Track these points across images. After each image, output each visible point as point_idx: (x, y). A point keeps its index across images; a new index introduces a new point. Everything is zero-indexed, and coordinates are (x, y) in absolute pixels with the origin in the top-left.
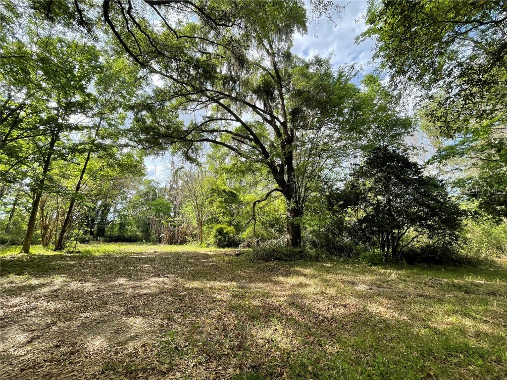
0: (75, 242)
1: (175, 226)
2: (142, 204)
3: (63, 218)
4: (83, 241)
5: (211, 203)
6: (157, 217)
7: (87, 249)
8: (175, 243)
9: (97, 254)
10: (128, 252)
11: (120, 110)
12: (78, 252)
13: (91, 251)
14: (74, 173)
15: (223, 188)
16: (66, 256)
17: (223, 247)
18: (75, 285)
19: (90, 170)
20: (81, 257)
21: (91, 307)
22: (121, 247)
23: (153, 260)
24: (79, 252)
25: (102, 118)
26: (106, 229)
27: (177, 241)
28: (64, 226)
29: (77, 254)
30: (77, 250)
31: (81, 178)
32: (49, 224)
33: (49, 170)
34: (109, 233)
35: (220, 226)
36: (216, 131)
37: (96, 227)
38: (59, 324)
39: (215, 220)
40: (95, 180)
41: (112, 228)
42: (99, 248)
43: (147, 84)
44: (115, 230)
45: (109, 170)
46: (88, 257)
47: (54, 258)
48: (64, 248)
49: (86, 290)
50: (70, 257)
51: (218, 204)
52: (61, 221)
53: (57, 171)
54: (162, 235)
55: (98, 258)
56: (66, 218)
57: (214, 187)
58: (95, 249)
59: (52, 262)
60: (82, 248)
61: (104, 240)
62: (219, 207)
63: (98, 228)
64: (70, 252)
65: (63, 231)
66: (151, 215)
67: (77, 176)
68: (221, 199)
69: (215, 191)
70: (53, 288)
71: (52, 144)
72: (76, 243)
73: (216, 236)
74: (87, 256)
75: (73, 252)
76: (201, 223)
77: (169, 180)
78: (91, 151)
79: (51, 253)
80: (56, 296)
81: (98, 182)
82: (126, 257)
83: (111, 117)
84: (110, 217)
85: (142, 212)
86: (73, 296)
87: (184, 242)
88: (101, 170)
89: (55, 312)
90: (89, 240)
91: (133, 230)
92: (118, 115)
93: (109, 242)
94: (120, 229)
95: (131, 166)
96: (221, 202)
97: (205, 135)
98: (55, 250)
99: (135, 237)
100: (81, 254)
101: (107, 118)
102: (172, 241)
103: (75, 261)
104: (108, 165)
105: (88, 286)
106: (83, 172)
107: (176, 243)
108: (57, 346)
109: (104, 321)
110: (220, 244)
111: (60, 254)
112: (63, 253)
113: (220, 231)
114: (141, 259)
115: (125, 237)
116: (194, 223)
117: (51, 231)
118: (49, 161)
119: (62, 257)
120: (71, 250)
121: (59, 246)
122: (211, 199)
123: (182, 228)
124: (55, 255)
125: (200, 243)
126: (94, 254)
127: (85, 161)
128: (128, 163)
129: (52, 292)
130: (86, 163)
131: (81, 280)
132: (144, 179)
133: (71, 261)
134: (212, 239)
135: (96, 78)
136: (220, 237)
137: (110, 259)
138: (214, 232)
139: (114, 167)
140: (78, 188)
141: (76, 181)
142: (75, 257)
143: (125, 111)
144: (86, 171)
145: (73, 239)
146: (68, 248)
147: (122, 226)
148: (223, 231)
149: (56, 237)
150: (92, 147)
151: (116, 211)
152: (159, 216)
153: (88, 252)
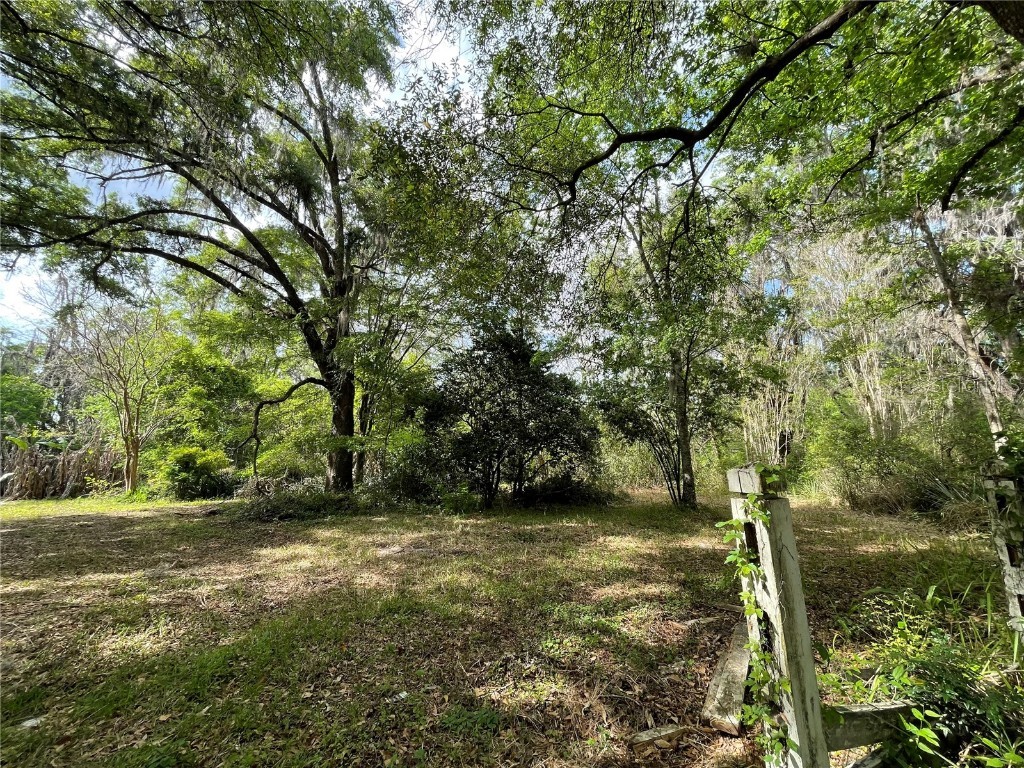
1: (57, 451)
5: (171, 397)
8: (53, 495)
15: (211, 362)
17: (192, 499)
27: (62, 489)
35: (186, 452)
36: (185, 235)
39: (178, 436)
51: (190, 399)
54: (6, 476)
57: (184, 361)
62: (193, 406)
68: (197, 388)
69: (195, 370)
73: (172, 474)
76: (134, 445)
77: (45, 327)
87: (80, 491)
96: (197, 395)
102: (41, 488)
107: (56, 495)
110: (184, 492)
113: (187, 463)
116: (117, 444)
122: (170, 387)
123: (80, 456)
125: (128, 491)
134: (159, 480)
136: (183, 475)
138: (168, 464)
148: (195, 463)
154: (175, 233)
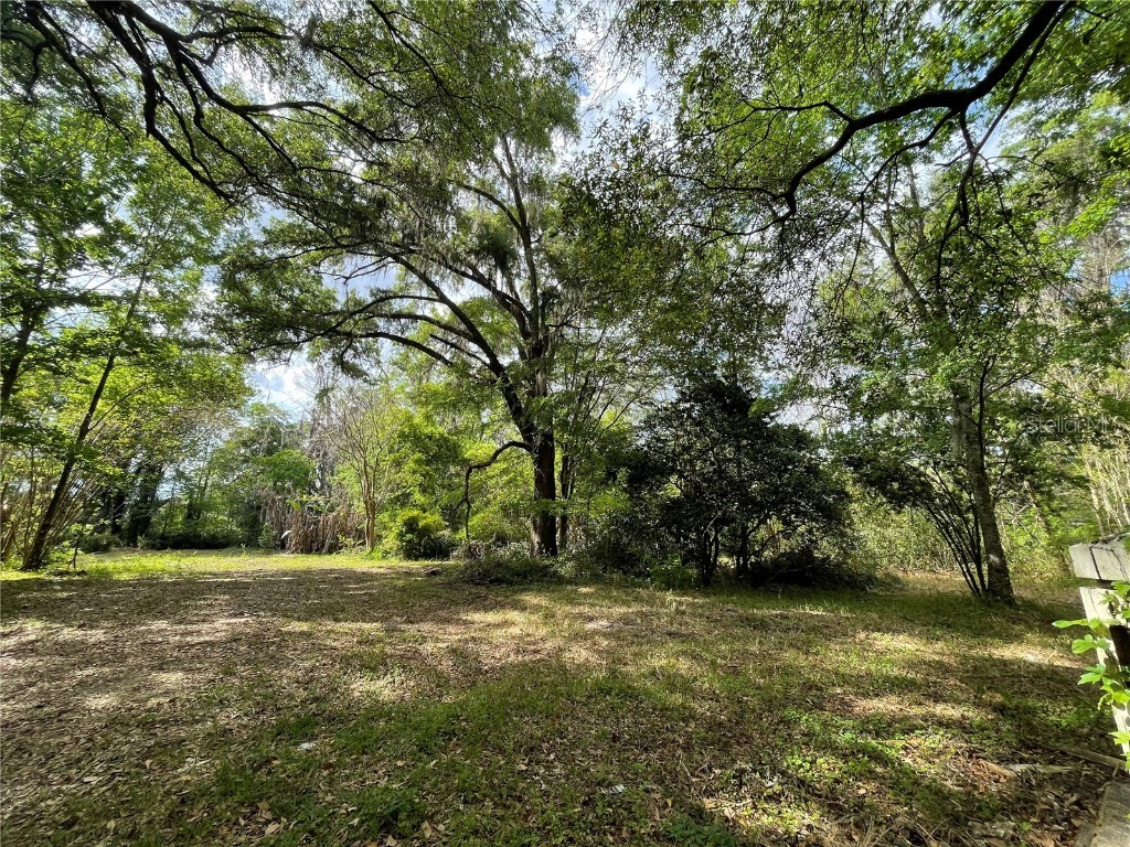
0: (72, 551)
1: (319, 513)
2: (246, 461)
3: (46, 495)
4: (95, 548)
5: (398, 464)
6: (278, 493)
7: (101, 565)
8: (317, 550)
9: (125, 577)
10: (198, 570)
11: (189, 262)
12: (79, 574)
13: (111, 569)
14: (76, 396)
15: (428, 430)
16: (51, 582)
17: (417, 559)
18: (68, 633)
19: (115, 391)
20: (87, 584)
21: (99, 663)
22: (184, 560)
23: (246, 586)
24: (83, 573)
25: (146, 279)
26: (154, 519)
27: (323, 546)
28: (49, 515)
29: (77, 578)
30: (78, 569)
31: (92, 409)
32: (10, 512)
33: (15, 392)
34: (160, 529)
35: (410, 515)
36: (405, 316)
37: (127, 515)
38: (40, 684)
39: (403, 500)
40: (126, 413)
41: (170, 516)
42: (130, 564)
43: (252, 215)
44: (175, 521)
45: (159, 393)
46: (102, 583)
47: (22, 585)
48: (45, 564)
49: (93, 640)
50: (59, 583)
51: (412, 465)
52: (40, 504)
53: (33, 392)
54: (286, 533)
55: (126, 584)
56: (52, 496)
57: (407, 430)
58: (120, 565)
59: (19, 593)
60: (90, 562)
61: (147, 544)
62: (415, 472)
63: (132, 516)
64: (61, 574)
65: (45, 527)
66: (264, 486)
67: (82, 403)
68: (418, 455)
69: (415, 438)
70: (24, 639)
71: (24, 335)
72: (76, 554)
73: (401, 535)
74: (102, 581)
75: (67, 573)
76: (373, 508)
77: (310, 407)
78: (115, 351)
79: (14, 576)
80: (32, 650)
81: (133, 416)
82: (189, 581)
83: (168, 274)
84: (164, 491)
85: (243, 480)
86: (63, 649)
87: (334, 548)
88: (141, 392)
89: (31, 671)
90: (109, 544)
91: (221, 520)
92: (182, 272)
93: (159, 549)
94: (189, 516)
95: (211, 383)
96: (418, 462)
97: (381, 323)
98: (24, 569)
99: (224, 537)
100: (86, 577)
101: (156, 277)
102: (310, 545)
103: (72, 591)
104: (157, 381)
105: (97, 635)
106: (97, 395)
107: (319, 551)
108: (39, 707)
109: (118, 679)
110: (410, 552)
111: (35, 577)
112: (43, 575)
113: (411, 525)
114: (220, 585)
115: (200, 536)
116: (359, 507)
117: (15, 526)
118: (16, 372)
119: (41, 585)
120: (63, 568)
121: (34, 560)
122: (398, 455)
123: (335, 517)
124: (24, 580)
125: (368, 549)
126: (116, 577)
127: (103, 371)
128: (205, 376)
129: (24, 644)
130: (106, 375)
131: (84, 625)
132: (250, 403)
133: (61, 591)
134: (390, 541)
135: (133, 192)
136: (409, 536)
137: (151, 586)
138: (397, 526)
139: (171, 386)
140: (84, 430)
141: (81, 415)
142: (71, 583)
143: (199, 264)
144: (106, 392)
145: (66, 543)
146: (56, 564)
147: (193, 511)
148: (418, 525)
149: (26, 541)
150: (119, 342)
151: (180, 475)
152: (284, 489)
153: (104, 573)
154: (398, 316)
